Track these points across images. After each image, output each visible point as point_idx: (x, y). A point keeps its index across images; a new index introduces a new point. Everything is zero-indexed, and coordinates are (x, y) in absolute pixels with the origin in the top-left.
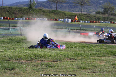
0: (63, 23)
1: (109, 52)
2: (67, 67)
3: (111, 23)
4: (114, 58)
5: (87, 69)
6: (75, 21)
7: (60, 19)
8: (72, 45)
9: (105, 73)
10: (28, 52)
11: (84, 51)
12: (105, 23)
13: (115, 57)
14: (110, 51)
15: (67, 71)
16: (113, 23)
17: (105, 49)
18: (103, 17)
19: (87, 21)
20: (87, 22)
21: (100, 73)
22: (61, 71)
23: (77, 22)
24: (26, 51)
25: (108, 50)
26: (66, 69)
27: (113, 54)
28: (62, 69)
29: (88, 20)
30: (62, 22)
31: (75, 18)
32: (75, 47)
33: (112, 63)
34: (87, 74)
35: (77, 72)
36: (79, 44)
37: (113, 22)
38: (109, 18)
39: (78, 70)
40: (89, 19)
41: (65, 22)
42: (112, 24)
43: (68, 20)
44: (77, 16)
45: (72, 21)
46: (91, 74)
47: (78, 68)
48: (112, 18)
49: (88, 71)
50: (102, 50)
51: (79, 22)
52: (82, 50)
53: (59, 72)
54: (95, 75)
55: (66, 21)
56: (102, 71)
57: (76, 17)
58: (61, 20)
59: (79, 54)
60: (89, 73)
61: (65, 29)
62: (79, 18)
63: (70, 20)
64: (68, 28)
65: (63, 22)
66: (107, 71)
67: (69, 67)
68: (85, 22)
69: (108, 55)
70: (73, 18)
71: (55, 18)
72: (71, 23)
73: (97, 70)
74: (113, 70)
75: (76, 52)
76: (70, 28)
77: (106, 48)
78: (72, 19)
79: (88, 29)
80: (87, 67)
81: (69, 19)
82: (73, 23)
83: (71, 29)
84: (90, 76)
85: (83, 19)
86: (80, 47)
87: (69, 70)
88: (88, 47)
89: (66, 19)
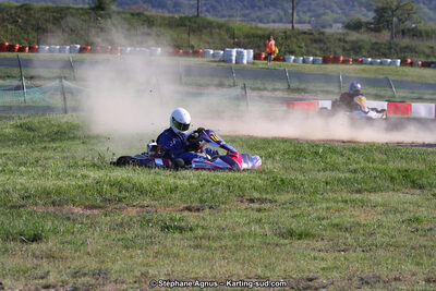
0: (222, 64)
1: (394, 174)
2: (238, 231)
3: (404, 63)
4: (415, 198)
5: (314, 236)
6: (266, 58)
7: (212, 52)
9: (381, 252)
10: (92, 174)
11: (302, 171)
12: (381, 63)
13: (418, 191)
14: (399, 171)
15: (240, 247)
16: (412, 64)
17: (382, 162)
18: (374, 41)
19: (311, 58)
20: (314, 62)
21: (362, 255)
22: (215, 245)
23: (276, 59)
24: (85, 172)
25: (391, 165)
26: (235, 237)
27: (413, 182)
28: (219, 238)
29: (318, 53)
30: (220, 61)
31: (266, 46)
32: (269, 156)
33: (406, 216)
34: (315, 258)
35: (278, 249)
36: (282, 146)
37: (409, 61)
38: (397, 45)
39: (282, 241)
40: (321, 49)
41: (231, 61)
42: (407, 69)
43: (240, 56)
45: (257, 57)
46: (330, 256)
47: (282, 235)
48: (407, 47)
49: (319, 244)
50: (371, 165)
51: (284, 60)
52: (296, 165)
53: (210, 248)
54: (345, 258)
55: (234, 58)
56: (373, 245)
57: (273, 42)
58: (214, 56)
59: (282, 180)
60: (322, 254)
61: (230, 86)
62: (281, 45)
63: (248, 54)
64: (241, 85)
65: (224, 61)
66: (388, 245)
67: (246, 229)
68: (304, 61)
69: (391, 186)
70: (259, 47)
71: (192, 47)
72: (253, 63)
73: (350, 241)
74: (413, 242)
75: (271, 172)
76: (249, 83)
77: (384, 157)
78: (257, 52)
79: (315, 89)
80: (313, 232)
81: (245, 52)
82: (261, 64)
83: (254, 89)
84: (323, 265)
85: (297, 49)
86: (287, 156)
87: (247, 243)
88: (316, 153)
89: (234, 52)
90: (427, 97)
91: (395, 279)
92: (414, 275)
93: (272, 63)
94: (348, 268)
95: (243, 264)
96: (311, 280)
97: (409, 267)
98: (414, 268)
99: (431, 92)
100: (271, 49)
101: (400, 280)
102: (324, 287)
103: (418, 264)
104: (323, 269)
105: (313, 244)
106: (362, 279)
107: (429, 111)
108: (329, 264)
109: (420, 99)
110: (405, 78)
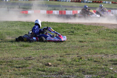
2: (9, 45)
5: (30, 46)
8: (13, 24)
9: (48, 50)
15: (10, 50)
21: (43, 51)
22: (4, 49)
26: (9, 47)
28: (5, 47)
32: (16, 26)
34: (30, 52)
35: (20, 50)
36: (19, 23)
39: (21, 48)
46: (34, 51)
47: (21, 46)
49: (31, 48)
52: (24, 28)
54: (38, 52)
56: (45, 48)
60: (32, 51)
61: (4, 7)
64: (7, 7)
66: (49, 48)
68: (23, 0)
73: (39, 47)
74: (56, 47)
79: (27, 8)
83: (10, 8)
84: (33, 54)
86: (21, 25)
87: (12, 49)
88: (29, 24)
90: (56, 9)
91: (52, 57)
92: (57, 55)
93: (15, 1)
94: (39, 54)
95: (12, 54)
96: (30, 57)
97: (55, 53)
98: (57, 54)
99: (58, 8)
101: (53, 57)
102: (34, 59)
103: (58, 52)
104: (33, 55)
105: (30, 48)
106: (43, 57)
107: (58, 13)
108: (34, 53)
109: (55, 9)
110: (50, 4)
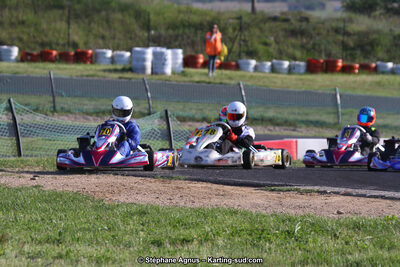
0: (129, 75)
6: (205, 65)
7: (109, 53)
8: (186, 226)
19: (286, 64)
20: (290, 70)
29: (298, 54)
30: (124, 70)
31: (206, 42)
32: (205, 239)
36: (229, 220)
40: (303, 47)
41: (144, 69)
43: (159, 60)
44: (223, 31)
45: (189, 62)
50: (386, 254)
51: (237, 67)
55: (149, 64)
57: (218, 36)
58: (113, 60)
62: (232, 40)
63: (173, 58)
64: (160, 112)
65: (131, 70)
68: (273, 69)
70: (193, 44)
71: (75, 45)
72: (183, 74)
76: (175, 109)
78: (190, 52)
81: (169, 53)
82: (197, 74)
85: (261, 48)
86: (237, 239)
88: (290, 233)
89: (149, 53)
93: (217, 72)
100: (215, 47)
